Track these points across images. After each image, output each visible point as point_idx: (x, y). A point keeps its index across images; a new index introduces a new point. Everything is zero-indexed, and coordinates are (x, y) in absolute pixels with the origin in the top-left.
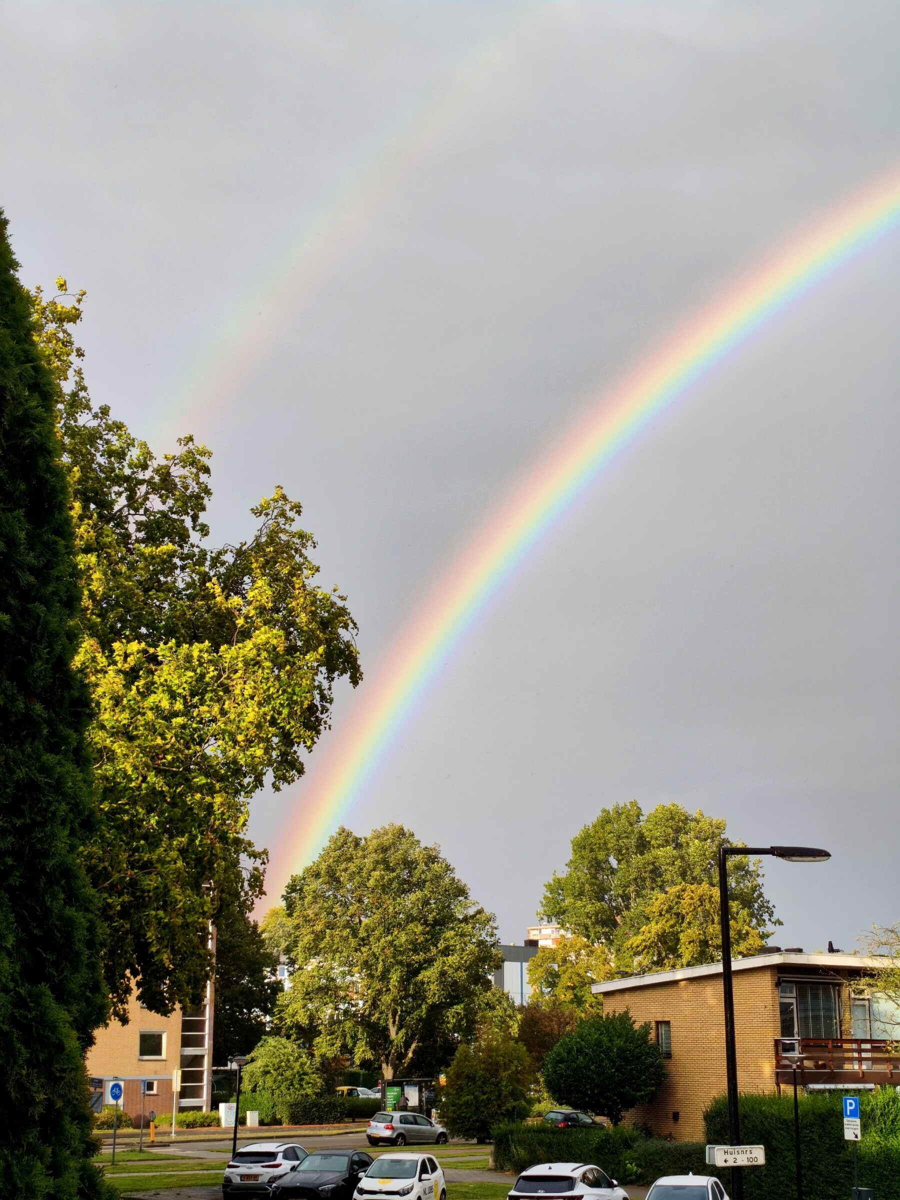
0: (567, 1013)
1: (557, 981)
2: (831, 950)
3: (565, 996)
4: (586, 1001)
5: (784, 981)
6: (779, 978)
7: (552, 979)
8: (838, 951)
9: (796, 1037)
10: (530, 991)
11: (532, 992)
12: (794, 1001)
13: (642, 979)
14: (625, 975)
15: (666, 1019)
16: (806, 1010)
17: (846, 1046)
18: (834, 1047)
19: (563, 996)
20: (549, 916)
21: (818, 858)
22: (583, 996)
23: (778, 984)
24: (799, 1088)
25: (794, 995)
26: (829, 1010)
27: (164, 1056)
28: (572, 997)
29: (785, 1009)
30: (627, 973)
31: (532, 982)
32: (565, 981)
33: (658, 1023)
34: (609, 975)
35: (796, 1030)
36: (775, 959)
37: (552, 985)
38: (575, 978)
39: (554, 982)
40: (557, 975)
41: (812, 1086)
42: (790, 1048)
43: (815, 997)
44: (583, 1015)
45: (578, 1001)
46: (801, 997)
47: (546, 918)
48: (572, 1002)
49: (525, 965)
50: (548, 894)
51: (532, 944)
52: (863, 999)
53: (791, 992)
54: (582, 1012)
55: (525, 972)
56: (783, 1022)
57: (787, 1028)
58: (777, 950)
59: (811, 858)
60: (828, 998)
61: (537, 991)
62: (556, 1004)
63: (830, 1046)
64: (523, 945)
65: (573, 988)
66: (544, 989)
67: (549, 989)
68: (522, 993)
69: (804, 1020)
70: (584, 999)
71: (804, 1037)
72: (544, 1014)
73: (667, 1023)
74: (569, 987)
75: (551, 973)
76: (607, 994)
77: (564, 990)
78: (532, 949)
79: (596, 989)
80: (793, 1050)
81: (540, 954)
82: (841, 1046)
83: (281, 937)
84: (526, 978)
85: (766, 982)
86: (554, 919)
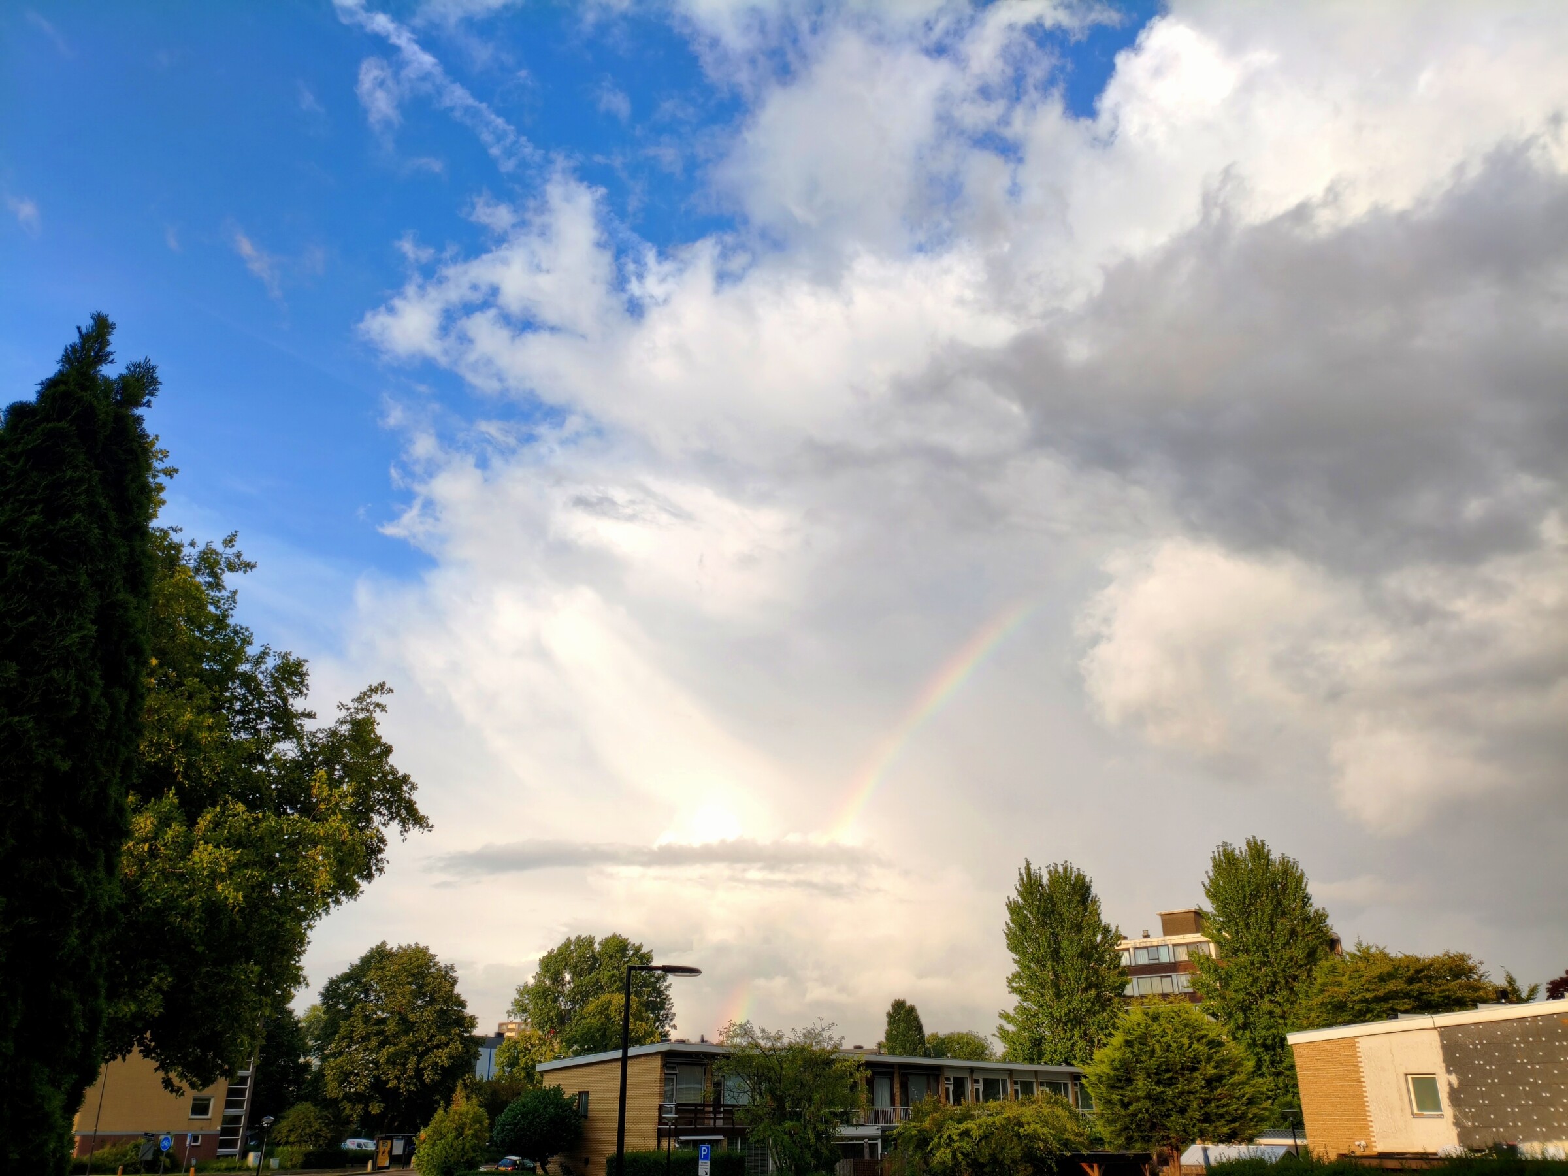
0: (520, 1087)
1: (516, 1063)
4: (534, 1077)
5: (669, 1063)
6: (665, 1059)
7: (513, 1061)
11: (497, 1071)
13: (570, 1061)
15: (586, 1090)
17: (706, 1109)
19: (519, 1075)
21: (694, 974)
23: (664, 1062)
24: (672, 1140)
27: (209, 1116)
29: (667, 1083)
30: (564, 1056)
33: (580, 1093)
34: (551, 1058)
36: (664, 1047)
37: (512, 1066)
40: (516, 1059)
41: (683, 1138)
42: (669, 1110)
44: (530, 1089)
45: (528, 1077)
47: (512, 1016)
48: (524, 1078)
49: (494, 1051)
50: (517, 997)
51: (501, 1035)
53: (672, 1070)
54: (530, 1086)
56: (664, 1092)
57: (667, 1097)
59: (688, 974)
64: (494, 1037)
66: (505, 1069)
67: (510, 1069)
74: (523, 1067)
75: (512, 1057)
76: (548, 1072)
77: (520, 1070)
78: (500, 1039)
79: (543, 1067)
80: (671, 1112)
81: (505, 1043)
82: (703, 1109)
84: (494, 1060)
85: (654, 1062)
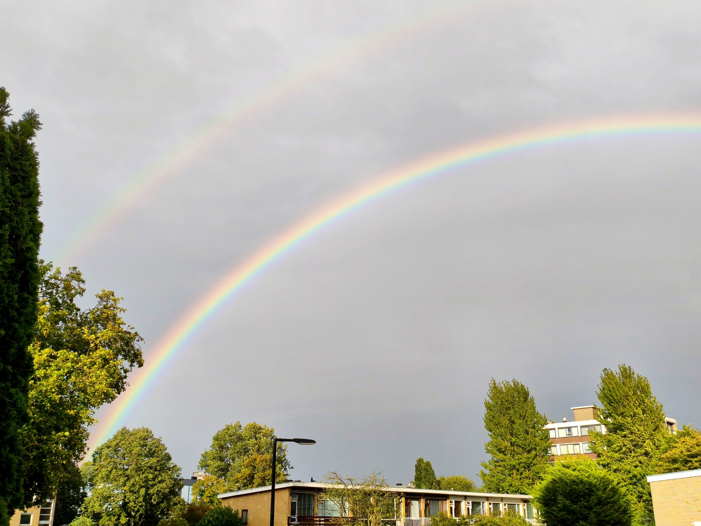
0: (206, 507)
1: (203, 494)
2: (312, 481)
3: (206, 500)
4: (214, 502)
5: (293, 493)
6: (292, 492)
7: (202, 493)
8: (314, 481)
9: (296, 516)
10: (192, 498)
11: (193, 498)
12: (296, 501)
13: (238, 493)
14: (231, 491)
15: (246, 509)
16: (301, 505)
17: (315, 519)
18: (310, 519)
19: (205, 500)
20: (202, 468)
21: (311, 443)
22: (214, 500)
23: (291, 495)
25: (297, 499)
26: (309, 505)
27: (30, 524)
28: (209, 500)
29: (293, 505)
30: (232, 490)
31: (193, 494)
32: (207, 493)
33: (243, 510)
34: (224, 491)
35: (296, 513)
36: (291, 484)
37: (202, 495)
38: (211, 492)
39: (202, 494)
40: (204, 491)
42: (294, 520)
43: (304, 500)
44: (213, 508)
45: (212, 502)
46: (299, 500)
47: (200, 468)
48: (209, 502)
49: (191, 487)
50: (202, 458)
51: (195, 478)
52: (323, 500)
53: (296, 498)
54: (212, 506)
55: (190, 489)
56: (292, 510)
57: (293, 513)
58: (291, 481)
59: (309, 443)
60: (309, 500)
61: (195, 498)
62: (202, 503)
63: (309, 519)
64: (191, 479)
65: (209, 497)
66: (198, 497)
67: (200, 497)
68: (188, 499)
69: (300, 509)
70: (214, 501)
71: (299, 516)
72: (197, 508)
73: (246, 511)
74: (208, 496)
75: (202, 491)
76: (223, 499)
77: (206, 498)
78: (194, 480)
79: (220, 496)
80: (295, 521)
81: (198, 482)
82: (313, 519)
83: (87, 474)
84: (191, 492)
85: (287, 493)
86: (204, 468)
